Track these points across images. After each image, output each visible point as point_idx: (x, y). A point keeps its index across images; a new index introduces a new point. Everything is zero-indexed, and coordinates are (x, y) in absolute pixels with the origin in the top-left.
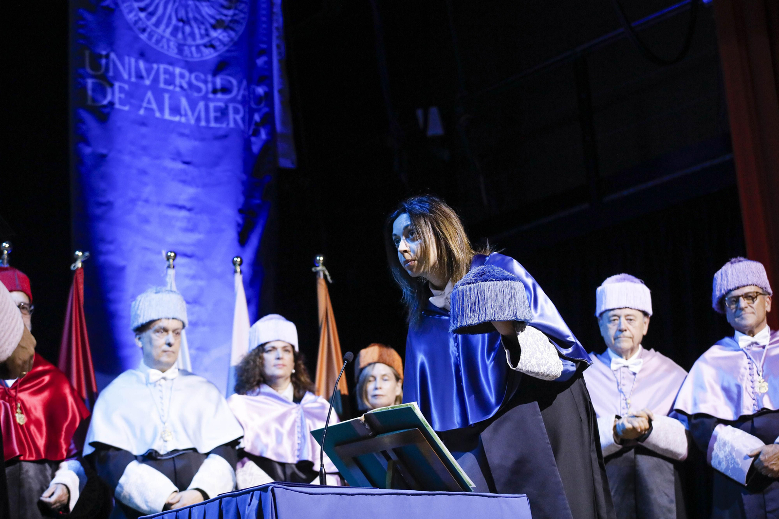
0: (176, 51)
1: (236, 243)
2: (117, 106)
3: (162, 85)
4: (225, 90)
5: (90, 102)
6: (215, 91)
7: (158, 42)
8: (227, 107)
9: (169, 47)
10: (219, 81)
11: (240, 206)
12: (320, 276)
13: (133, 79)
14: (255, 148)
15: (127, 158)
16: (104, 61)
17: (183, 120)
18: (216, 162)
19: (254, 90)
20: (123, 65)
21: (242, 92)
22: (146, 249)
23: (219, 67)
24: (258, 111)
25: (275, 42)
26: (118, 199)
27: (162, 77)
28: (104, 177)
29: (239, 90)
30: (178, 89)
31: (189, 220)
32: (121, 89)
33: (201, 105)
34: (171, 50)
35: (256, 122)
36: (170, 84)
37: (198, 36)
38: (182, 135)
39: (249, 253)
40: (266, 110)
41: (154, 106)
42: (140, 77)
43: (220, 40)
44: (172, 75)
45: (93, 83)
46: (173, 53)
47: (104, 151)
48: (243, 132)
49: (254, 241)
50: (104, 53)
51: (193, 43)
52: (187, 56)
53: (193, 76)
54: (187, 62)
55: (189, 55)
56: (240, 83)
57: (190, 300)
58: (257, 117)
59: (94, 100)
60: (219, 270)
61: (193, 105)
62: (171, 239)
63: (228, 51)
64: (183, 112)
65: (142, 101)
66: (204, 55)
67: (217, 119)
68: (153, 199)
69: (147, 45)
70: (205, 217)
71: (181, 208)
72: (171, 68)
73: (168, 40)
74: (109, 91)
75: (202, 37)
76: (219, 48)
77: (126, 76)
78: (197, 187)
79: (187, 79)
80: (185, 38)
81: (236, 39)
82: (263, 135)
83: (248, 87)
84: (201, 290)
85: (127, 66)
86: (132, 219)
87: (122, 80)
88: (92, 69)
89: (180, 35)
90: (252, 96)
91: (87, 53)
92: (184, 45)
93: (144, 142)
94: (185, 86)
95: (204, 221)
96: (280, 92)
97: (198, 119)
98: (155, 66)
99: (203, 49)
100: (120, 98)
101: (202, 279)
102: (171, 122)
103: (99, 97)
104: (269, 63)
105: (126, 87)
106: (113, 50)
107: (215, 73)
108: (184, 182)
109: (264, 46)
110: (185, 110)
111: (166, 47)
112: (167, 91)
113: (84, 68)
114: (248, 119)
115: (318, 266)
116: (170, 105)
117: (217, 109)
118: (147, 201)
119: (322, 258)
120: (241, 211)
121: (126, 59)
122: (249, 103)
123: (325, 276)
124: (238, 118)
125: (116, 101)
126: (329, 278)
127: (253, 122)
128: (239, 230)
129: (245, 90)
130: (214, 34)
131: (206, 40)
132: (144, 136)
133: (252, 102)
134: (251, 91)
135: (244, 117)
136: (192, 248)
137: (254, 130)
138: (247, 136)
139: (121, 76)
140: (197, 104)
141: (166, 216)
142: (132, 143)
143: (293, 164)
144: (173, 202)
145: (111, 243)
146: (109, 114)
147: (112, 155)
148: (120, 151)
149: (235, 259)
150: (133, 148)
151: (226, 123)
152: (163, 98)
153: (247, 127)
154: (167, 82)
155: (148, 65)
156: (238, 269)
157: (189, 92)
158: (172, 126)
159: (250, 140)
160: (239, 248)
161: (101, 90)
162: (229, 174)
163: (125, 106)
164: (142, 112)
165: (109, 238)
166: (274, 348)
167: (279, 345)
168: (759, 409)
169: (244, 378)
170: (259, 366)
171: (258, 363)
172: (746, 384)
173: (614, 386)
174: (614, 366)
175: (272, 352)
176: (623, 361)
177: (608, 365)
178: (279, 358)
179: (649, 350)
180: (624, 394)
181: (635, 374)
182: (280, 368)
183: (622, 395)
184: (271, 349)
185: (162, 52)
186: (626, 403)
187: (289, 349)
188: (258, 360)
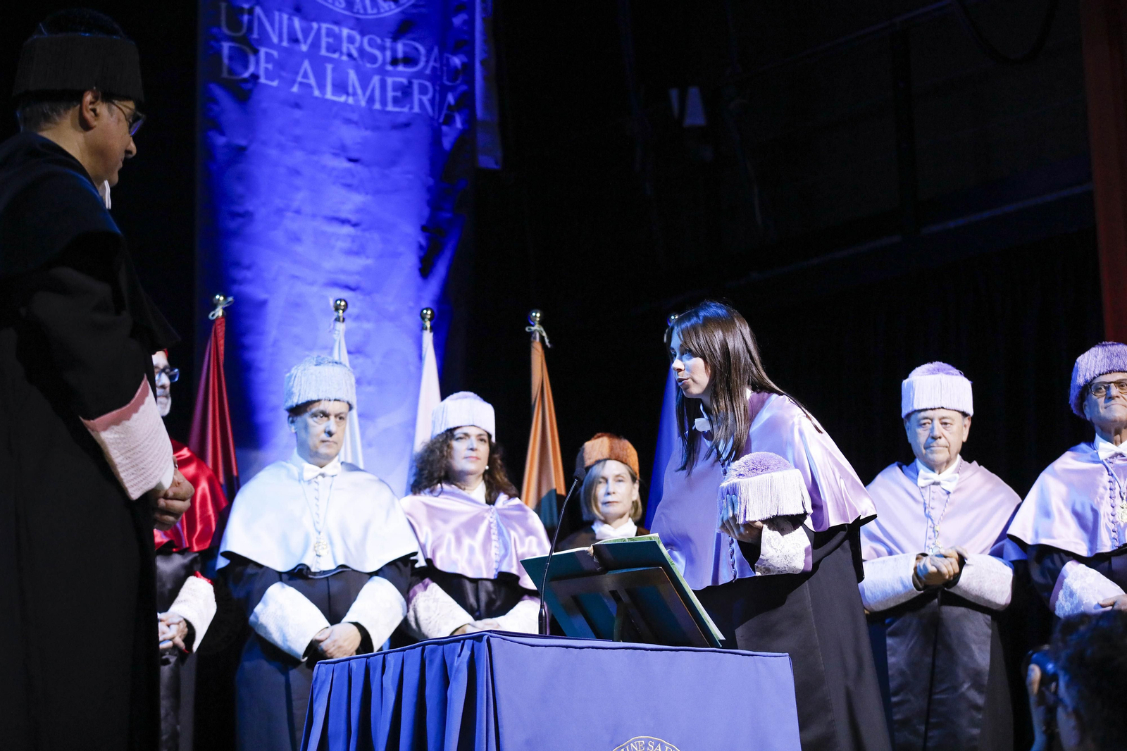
0: (343, 5)
1: (416, 273)
2: (263, 80)
3: (323, 52)
4: (409, 60)
5: (225, 74)
6: (395, 62)
8: (410, 83)
10: (400, 48)
11: (424, 222)
12: (535, 338)
13: (285, 44)
14: (447, 143)
15: (273, 153)
16: (246, 18)
17: (351, 100)
18: (393, 160)
19: (448, 59)
20: (272, 25)
21: (432, 63)
22: (294, 277)
23: (402, 29)
24: (452, 89)
26: (260, 207)
27: (324, 41)
28: (241, 177)
29: (427, 62)
30: (345, 58)
31: (353, 239)
32: (267, 54)
33: (376, 80)
34: (337, 4)
35: (449, 104)
36: (334, 52)
38: (348, 121)
39: (434, 286)
40: (464, 88)
41: (312, 81)
42: (294, 40)
44: (338, 38)
45: (230, 48)
46: (340, 7)
47: (243, 142)
48: (432, 119)
49: (441, 270)
50: (246, 6)
52: (358, 13)
53: (366, 40)
54: (358, 19)
55: (362, 11)
56: (429, 52)
57: (352, 349)
58: (451, 98)
59: (231, 71)
60: (392, 308)
61: (364, 81)
62: (328, 265)
63: (414, 6)
64: (351, 90)
65: (297, 73)
66: (382, 10)
67: (396, 101)
68: (307, 209)
70: (376, 236)
71: (344, 222)
72: (336, 29)
74: (252, 59)
76: (402, 2)
77: (275, 40)
78: (367, 194)
79: (357, 45)
82: (459, 125)
83: (440, 58)
84: (367, 335)
85: (277, 26)
86: (278, 236)
87: (271, 45)
88: (229, 27)
90: (445, 68)
91: (223, 5)
93: (298, 131)
94: (355, 53)
95: (374, 241)
96: (482, 63)
97: (371, 100)
98: (315, 25)
99: (380, 2)
100: (266, 69)
101: (368, 320)
102: (334, 103)
103: (238, 68)
104: (470, 22)
105: (275, 53)
106: (259, 3)
107: (396, 37)
108: (349, 186)
110: (354, 87)
111: (330, 0)
112: (330, 60)
113: (219, 27)
114: (438, 102)
115: (533, 326)
116: (334, 80)
117: (397, 87)
118: (298, 212)
119: (538, 315)
120: (424, 229)
121: (277, 14)
122: (441, 79)
123: (542, 338)
124: (425, 99)
125: (262, 73)
126: (547, 342)
127: (445, 107)
128: (422, 254)
129: (435, 61)
132: (297, 122)
133: (445, 78)
134: (445, 61)
135: (434, 98)
136: (357, 277)
137: (446, 116)
138: (436, 124)
139: (269, 38)
140: (370, 79)
141: (324, 233)
142: (281, 132)
143: (496, 163)
144: (331, 214)
145: (249, 268)
146: (251, 91)
147: (254, 147)
148: (264, 143)
149: (425, 311)
150: (283, 139)
151: (408, 106)
152: (325, 69)
153: (437, 113)
154: (331, 49)
155: (305, 24)
156: (428, 324)
157: (360, 62)
158: (335, 109)
159: (441, 130)
160: (419, 280)
161: (241, 57)
162: (410, 176)
163: (272, 80)
164: (295, 89)
165: (246, 261)
166: (467, 435)
167: (473, 432)
168: (1121, 545)
169: (426, 472)
170: (447, 457)
171: (445, 453)
172: (1104, 509)
173: (920, 510)
174: (921, 482)
175: (463, 440)
176: (934, 476)
177: (915, 480)
178: (472, 449)
179: (970, 462)
180: (932, 520)
181: (948, 493)
182: (472, 462)
183: (930, 522)
184: (462, 436)
185: (326, 7)
186: (934, 531)
187: (486, 438)
188: (445, 448)
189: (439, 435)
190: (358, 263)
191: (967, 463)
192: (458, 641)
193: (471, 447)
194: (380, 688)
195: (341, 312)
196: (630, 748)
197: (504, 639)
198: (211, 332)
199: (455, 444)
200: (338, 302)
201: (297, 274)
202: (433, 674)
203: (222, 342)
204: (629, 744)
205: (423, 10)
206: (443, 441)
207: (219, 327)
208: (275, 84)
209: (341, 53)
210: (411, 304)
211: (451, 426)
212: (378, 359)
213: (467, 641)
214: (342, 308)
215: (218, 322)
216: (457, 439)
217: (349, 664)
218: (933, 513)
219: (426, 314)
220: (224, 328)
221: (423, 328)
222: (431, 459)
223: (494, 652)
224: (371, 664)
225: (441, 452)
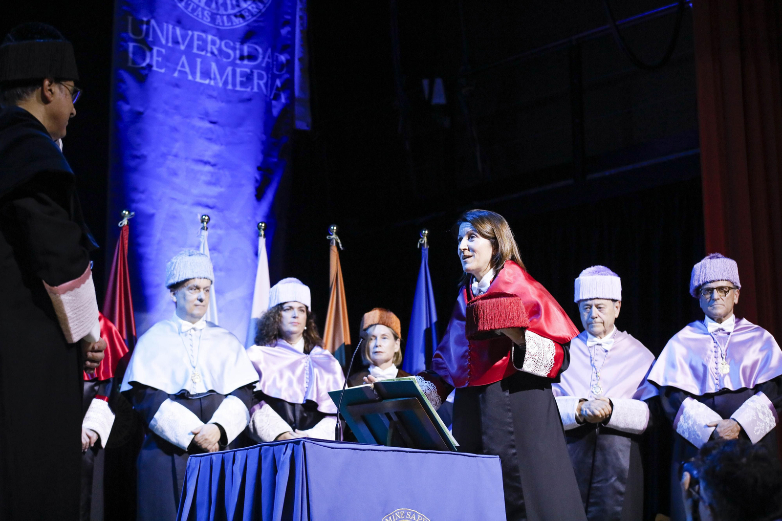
0: (209, 20)
1: (254, 198)
2: (155, 68)
3: (195, 51)
4: (252, 57)
5: (130, 64)
6: (242, 58)
7: (194, 10)
8: (252, 72)
9: (203, 15)
10: (246, 48)
11: (259, 164)
12: (333, 243)
13: (170, 44)
14: (275, 112)
15: (160, 116)
16: (145, 27)
17: (212, 83)
18: (239, 123)
19: (277, 56)
20: (162, 32)
21: (266, 59)
22: (173, 199)
23: (247, 36)
24: (280, 77)
25: (298, 14)
26: (150, 152)
27: (196, 43)
28: (139, 132)
29: (264, 58)
30: (209, 55)
31: (212, 174)
32: (158, 51)
33: (229, 69)
34: (205, 19)
35: (277, 87)
36: (202, 50)
37: (229, 6)
38: (211, 97)
39: (264, 207)
40: (286, 76)
41: (187, 69)
42: (176, 42)
43: (249, 11)
44: (205, 41)
45: (134, 47)
46: (207, 21)
47: (141, 109)
48: (266, 96)
49: (269, 196)
50: (145, 19)
51: (224, 13)
53: (223, 43)
54: (218, 29)
55: (221, 24)
56: (265, 52)
58: (278, 83)
59: (134, 62)
61: (222, 71)
62: (195, 191)
63: (255, 21)
64: (212, 76)
65: (177, 64)
66: (234, 24)
67: (242, 84)
68: (182, 154)
69: (183, 13)
70: (227, 173)
71: (206, 163)
72: (204, 35)
73: (203, 9)
74: (148, 54)
75: (233, 7)
76: (247, 18)
77: (164, 42)
78: (222, 145)
79: (217, 46)
80: (218, 9)
81: (263, 10)
82: (283, 100)
83: (272, 56)
84: (220, 238)
85: (165, 33)
86: (162, 171)
87: (161, 46)
88: (134, 34)
89: (214, 5)
90: (275, 63)
91: (130, 18)
92: (218, 14)
93: (177, 102)
94: (216, 52)
95: (226, 177)
96: (300, 59)
97: (226, 83)
98: (190, 33)
99: (233, 18)
100: (157, 61)
101: (221, 229)
102: (201, 84)
103: (139, 60)
104: (292, 33)
105: (163, 51)
106: (153, 17)
107: (243, 42)
108: (210, 140)
109: (289, 17)
110: (215, 74)
111: (200, 16)
112: (200, 56)
113: (127, 32)
114: (270, 85)
115: (331, 235)
116: (201, 68)
117: (243, 75)
118: (176, 156)
119: (335, 228)
120: (259, 169)
121: (165, 25)
122: (272, 70)
123: (337, 244)
124: (262, 83)
125: (154, 63)
126: (340, 245)
127: (275, 87)
128: (257, 185)
129: (269, 58)
130: (244, 5)
131: (237, 10)
132: (177, 97)
133: (275, 69)
134: (275, 58)
135: (267, 81)
136: (214, 200)
137: (275, 94)
138: (268, 100)
139: (160, 40)
140: (226, 69)
141: (193, 170)
142: (166, 103)
143: (307, 126)
144: (199, 158)
145: (143, 192)
146: (147, 75)
147: (148, 112)
148: (155, 110)
149: (260, 224)
150: (167, 107)
151: (250, 87)
152: (196, 62)
153: (269, 92)
154: (200, 48)
155: (183, 32)
156: (262, 233)
157: (219, 57)
158: (202, 88)
159: (271, 103)
160: (255, 202)
161: (141, 53)
162: (250, 134)
163: (161, 68)
164: (176, 74)
165: (141, 188)
166: (291, 308)
167: (296, 305)
168: (721, 388)
169: (264, 331)
170: (278, 323)
171: (277, 320)
172: (711, 366)
173: (588, 361)
174: (589, 344)
175: (290, 311)
176: (597, 340)
177: (585, 342)
178: (294, 317)
179: (622, 331)
180: (596, 369)
181: (606, 351)
182: (295, 326)
183: (594, 369)
184: (288, 308)
185: (197, 20)
186: (597, 376)
187: (304, 309)
188: (277, 317)
189: (273, 307)
190: (215, 190)
191: (620, 332)
192: (284, 444)
193: (294, 316)
194: (231, 473)
195: (205, 223)
196: (395, 516)
197: (314, 444)
198: (119, 235)
199: (283, 313)
200: (204, 217)
201: (175, 197)
202: (266, 465)
203: (126, 242)
204: (394, 513)
205: (261, 24)
206: (276, 312)
207: (125, 232)
208: (163, 71)
209: (207, 52)
210: (249, 218)
211: (282, 301)
212: (227, 254)
213: (289, 444)
214: (206, 221)
215: (124, 229)
216: (285, 310)
217: (211, 457)
218: (596, 364)
219: (261, 226)
220: (128, 233)
221: (259, 235)
222: (267, 323)
223: (307, 452)
224: (225, 458)
225: (274, 318)
